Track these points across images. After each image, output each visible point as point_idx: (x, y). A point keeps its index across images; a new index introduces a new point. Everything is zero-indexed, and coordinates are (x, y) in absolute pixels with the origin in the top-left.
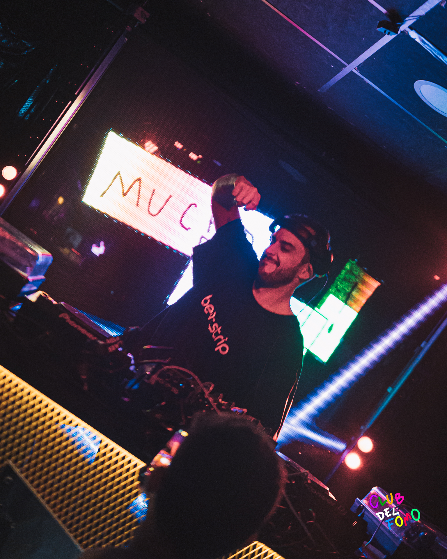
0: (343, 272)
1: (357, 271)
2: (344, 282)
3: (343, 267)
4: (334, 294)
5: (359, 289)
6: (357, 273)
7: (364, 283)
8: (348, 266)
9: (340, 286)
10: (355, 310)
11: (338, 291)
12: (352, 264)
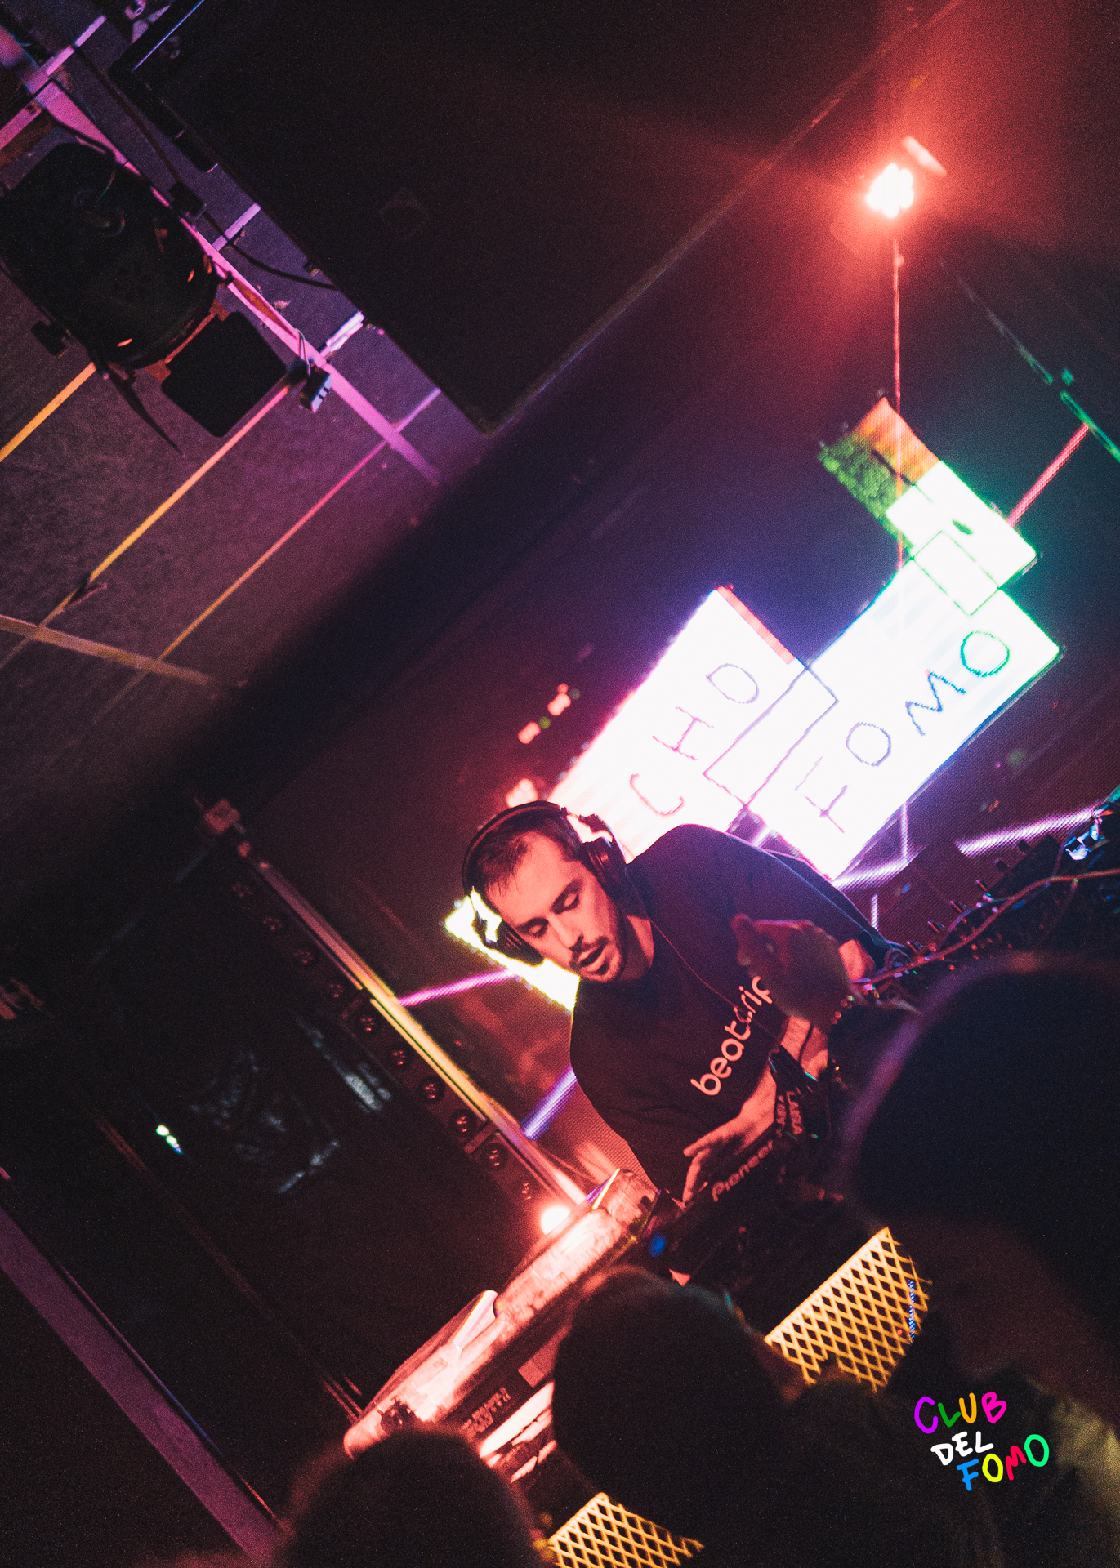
0: (843, 478)
1: (848, 447)
2: (866, 480)
3: (832, 478)
4: (888, 506)
5: (888, 449)
6: (852, 450)
7: (876, 436)
8: (832, 466)
9: (874, 490)
10: (930, 466)
11: (882, 496)
12: (830, 454)
